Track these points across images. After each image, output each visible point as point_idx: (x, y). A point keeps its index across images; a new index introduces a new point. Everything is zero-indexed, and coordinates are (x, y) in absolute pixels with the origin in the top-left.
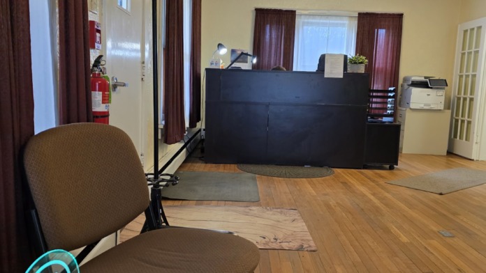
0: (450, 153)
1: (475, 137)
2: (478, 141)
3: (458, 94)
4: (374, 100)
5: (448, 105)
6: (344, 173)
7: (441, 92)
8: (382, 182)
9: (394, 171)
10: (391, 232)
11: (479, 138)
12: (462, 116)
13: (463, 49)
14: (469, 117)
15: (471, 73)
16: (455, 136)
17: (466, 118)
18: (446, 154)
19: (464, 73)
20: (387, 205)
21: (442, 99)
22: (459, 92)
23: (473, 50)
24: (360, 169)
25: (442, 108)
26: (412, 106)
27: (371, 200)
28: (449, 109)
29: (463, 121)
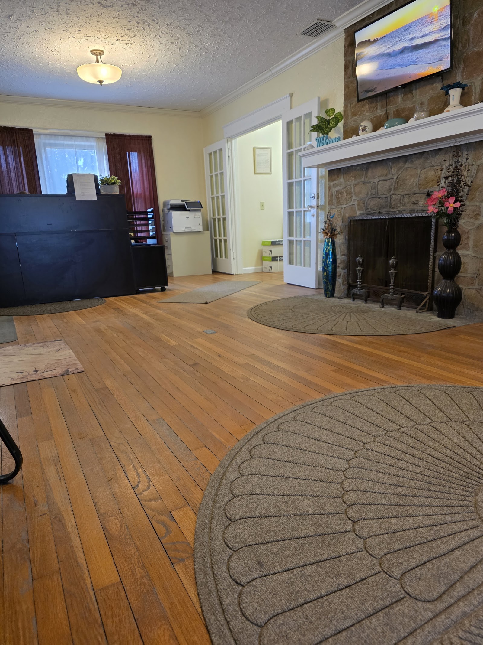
0: (215, 272)
1: (232, 254)
2: (235, 257)
3: (213, 216)
4: (139, 228)
5: (207, 226)
6: (116, 300)
7: (198, 215)
8: (154, 302)
9: (166, 292)
10: (161, 340)
11: (235, 254)
12: (219, 236)
13: (211, 172)
14: (224, 236)
15: (220, 194)
16: (217, 256)
17: (222, 237)
18: (211, 273)
19: (215, 195)
20: (158, 320)
21: (200, 221)
22: (214, 215)
23: (219, 172)
24: (134, 294)
25: (201, 230)
26: (175, 229)
27: (143, 318)
28: (208, 230)
29: (220, 241)
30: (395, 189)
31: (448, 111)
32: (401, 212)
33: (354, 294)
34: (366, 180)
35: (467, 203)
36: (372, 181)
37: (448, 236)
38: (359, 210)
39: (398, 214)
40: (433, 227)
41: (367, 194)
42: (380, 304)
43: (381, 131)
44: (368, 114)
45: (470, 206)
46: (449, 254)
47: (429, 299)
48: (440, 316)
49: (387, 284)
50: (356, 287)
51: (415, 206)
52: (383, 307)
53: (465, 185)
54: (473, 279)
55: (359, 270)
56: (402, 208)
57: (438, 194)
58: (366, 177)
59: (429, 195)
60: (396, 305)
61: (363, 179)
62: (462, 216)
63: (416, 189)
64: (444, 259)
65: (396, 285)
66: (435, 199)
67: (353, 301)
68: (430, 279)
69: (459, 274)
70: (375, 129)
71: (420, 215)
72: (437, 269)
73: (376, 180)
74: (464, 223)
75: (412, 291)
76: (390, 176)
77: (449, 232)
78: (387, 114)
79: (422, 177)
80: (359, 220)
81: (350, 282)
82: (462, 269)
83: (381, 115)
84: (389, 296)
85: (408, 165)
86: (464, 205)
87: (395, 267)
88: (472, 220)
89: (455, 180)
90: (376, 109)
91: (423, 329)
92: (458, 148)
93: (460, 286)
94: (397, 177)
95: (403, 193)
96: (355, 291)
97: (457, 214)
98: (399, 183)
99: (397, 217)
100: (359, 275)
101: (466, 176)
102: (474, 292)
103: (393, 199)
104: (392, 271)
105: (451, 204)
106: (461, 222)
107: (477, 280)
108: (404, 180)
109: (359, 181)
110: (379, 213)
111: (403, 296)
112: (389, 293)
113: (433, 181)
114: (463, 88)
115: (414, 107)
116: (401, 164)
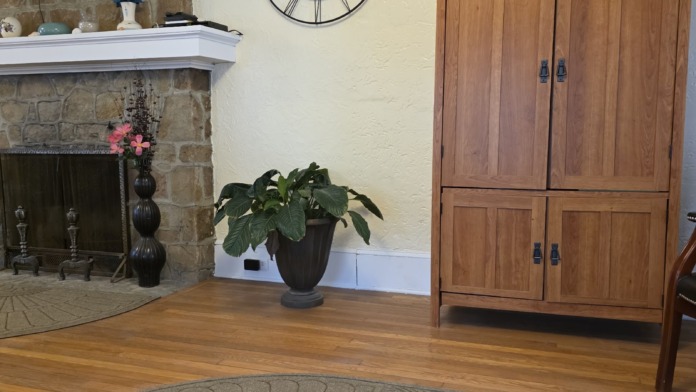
30: (64, 115)
31: (122, 29)
32: (77, 146)
33: (15, 264)
34: (20, 98)
35: (158, 141)
36: (30, 100)
37: (140, 181)
38: (12, 139)
39: (73, 150)
40: (121, 169)
41: (24, 118)
42: (58, 274)
43: (34, 37)
44: (12, 7)
45: (162, 146)
46: (144, 205)
47: (126, 262)
48: (142, 284)
49: (66, 244)
50: (18, 252)
51: (94, 140)
52: (64, 279)
53: (153, 120)
54: (176, 233)
55: (21, 228)
56: (77, 141)
57: (122, 130)
58: (19, 94)
59: (111, 127)
60: (82, 273)
61: (14, 96)
62: (155, 157)
63: (94, 119)
64: (140, 210)
65: (80, 246)
66: (118, 135)
67: (16, 273)
68: (125, 235)
69: (160, 228)
70: (25, 33)
71: (103, 152)
72: (132, 223)
73: (36, 100)
74: (158, 165)
75: (103, 253)
76: (55, 97)
77: (141, 177)
78: (41, 13)
79: (100, 104)
80: (14, 154)
81: (9, 245)
82: (162, 221)
83: (32, 13)
84: (71, 263)
85: (78, 85)
86: (155, 144)
87: (76, 222)
88: (166, 162)
89: (141, 113)
90: (25, 4)
91: (121, 307)
92: (140, 74)
93: (162, 242)
94: (66, 100)
95: (76, 122)
96: (17, 258)
97: (148, 155)
98: (68, 108)
99: (71, 153)
100: (23, 236)
101: (153, 109)
102: (179, 249)
103: (63, 129)
104: (71, 228)
105: (139, 145)
106: (155, 163)
107: (181, 234)
108: (75, 105)
109: (9, 98)
110: (45, 145)
111: (91, 260)
112: (70, 258)
113: (113, 109)
114: (137, 3)
115: (78, 11)
116: (69, 84)
